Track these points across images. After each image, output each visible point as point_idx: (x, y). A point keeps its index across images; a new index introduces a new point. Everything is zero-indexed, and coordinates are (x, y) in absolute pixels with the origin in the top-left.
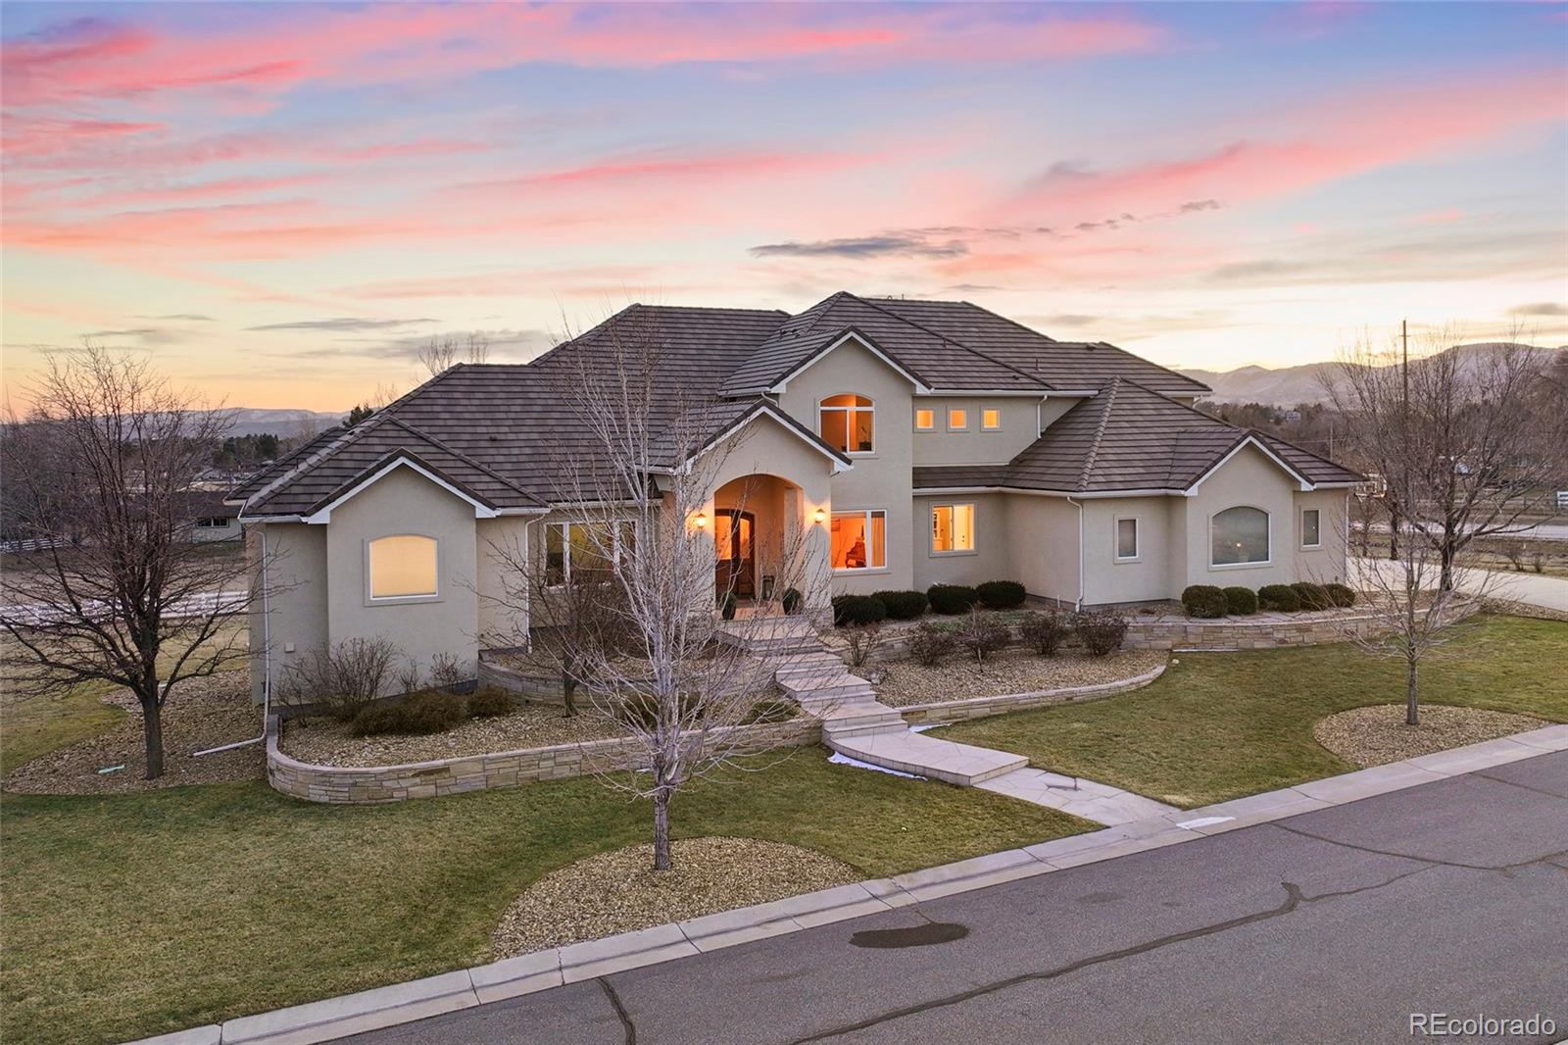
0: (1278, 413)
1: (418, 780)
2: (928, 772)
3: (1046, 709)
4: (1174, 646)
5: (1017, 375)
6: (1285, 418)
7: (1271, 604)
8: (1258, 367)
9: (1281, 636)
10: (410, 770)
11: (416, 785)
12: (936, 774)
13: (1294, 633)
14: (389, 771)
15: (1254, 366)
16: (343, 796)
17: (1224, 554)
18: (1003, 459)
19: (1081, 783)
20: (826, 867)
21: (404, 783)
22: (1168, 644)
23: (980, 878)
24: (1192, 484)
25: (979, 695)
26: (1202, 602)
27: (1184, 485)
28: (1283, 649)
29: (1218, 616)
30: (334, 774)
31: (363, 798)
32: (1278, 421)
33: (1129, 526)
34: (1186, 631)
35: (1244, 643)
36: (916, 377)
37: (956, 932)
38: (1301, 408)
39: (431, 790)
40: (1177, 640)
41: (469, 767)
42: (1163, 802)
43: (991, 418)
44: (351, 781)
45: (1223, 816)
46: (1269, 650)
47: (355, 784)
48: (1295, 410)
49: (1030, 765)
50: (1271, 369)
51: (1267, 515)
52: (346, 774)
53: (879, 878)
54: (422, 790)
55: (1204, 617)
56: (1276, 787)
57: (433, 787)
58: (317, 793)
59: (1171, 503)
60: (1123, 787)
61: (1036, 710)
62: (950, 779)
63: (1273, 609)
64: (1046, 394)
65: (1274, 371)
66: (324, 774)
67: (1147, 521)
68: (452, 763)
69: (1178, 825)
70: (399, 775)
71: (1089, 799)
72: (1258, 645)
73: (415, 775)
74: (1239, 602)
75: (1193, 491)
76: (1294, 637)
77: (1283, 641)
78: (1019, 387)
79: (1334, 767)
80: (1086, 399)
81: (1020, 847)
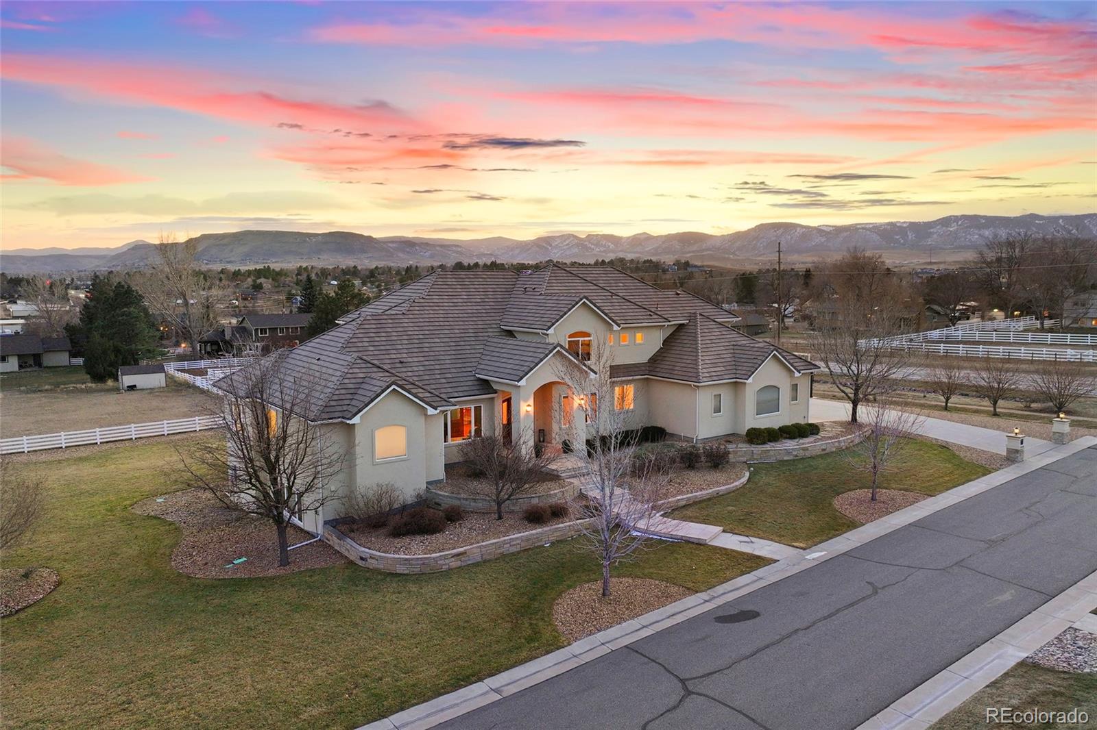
0: (664, 266)
1: (453, 559)
2: (683, 538)
3: (709, 499)
4: (747, 461)
5: (652, 314)
6: (668, 269)
7: (785, 435)
8: (648, 234)
9: (795, 453)
10: (450, 554)
11: (453, 562)
12: (688, 539)
13: (802, 452)
14: (440, 556)
15: (645, 233)
16: (417, 570)
17: (762, 409)
18: (645, 359)
19: (753, 539)
20: (674, 589)
21: (447, 561)
22: (744, 459)
23: (744, 589)
24: (750, 377)
25: (680, 494)
26: (756, 436)
27: (746, 377)
28: (795, 461)
29: (764, 443)
30: (412, 559)
31: (428, 570)
32: (664, 271)
33: (718, 397)
34: (753, 453)
35: (779, 458)
36: (613, 321)
37: (754, 615)
38: (677, 263)
39: (459, 563)
40: (749, 457)
41: (475, 551)
42: (793, 546)
43: (639, 336)
44: (422, 562)
45: (821, 551)
46: (791, 460)
47: (424, 564)
48: (674, 264)
49: (724, 531)
50: (655, 235)
51: (779, 389)
52: (418, 559)
53: (700, 592)
54: (454, 564)
55: (757, 444)
56: (835, 536)
57: (460, 562)
58: (401, 569)
59: (737, 386)
60: (772, 540)
61: (704, 500)
62: (695, 541)
63: (786, 438)
64: (666, 324)
65: (657, 237)
66: (406, 560)
67: (726, 396)
68: (468, 549)
69: (807, 557)
70: (445, 557)
71: (762, 547)
72: (785, 458)
73: (452, 557)
74: (771, 435)
75: (750, 380)
76: (801, 454)
77: (796, 456)
78: (654, 321)
79: (852, 525)
80: (683, 325)
81: (749, 573)
